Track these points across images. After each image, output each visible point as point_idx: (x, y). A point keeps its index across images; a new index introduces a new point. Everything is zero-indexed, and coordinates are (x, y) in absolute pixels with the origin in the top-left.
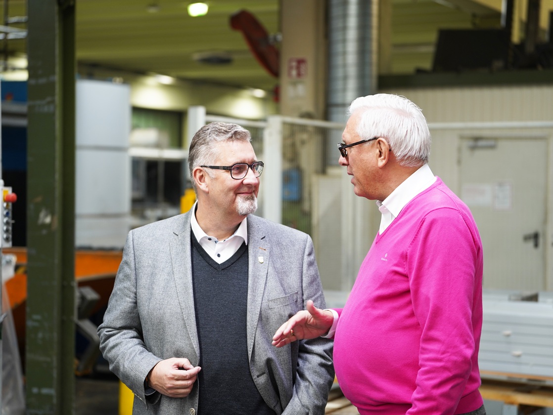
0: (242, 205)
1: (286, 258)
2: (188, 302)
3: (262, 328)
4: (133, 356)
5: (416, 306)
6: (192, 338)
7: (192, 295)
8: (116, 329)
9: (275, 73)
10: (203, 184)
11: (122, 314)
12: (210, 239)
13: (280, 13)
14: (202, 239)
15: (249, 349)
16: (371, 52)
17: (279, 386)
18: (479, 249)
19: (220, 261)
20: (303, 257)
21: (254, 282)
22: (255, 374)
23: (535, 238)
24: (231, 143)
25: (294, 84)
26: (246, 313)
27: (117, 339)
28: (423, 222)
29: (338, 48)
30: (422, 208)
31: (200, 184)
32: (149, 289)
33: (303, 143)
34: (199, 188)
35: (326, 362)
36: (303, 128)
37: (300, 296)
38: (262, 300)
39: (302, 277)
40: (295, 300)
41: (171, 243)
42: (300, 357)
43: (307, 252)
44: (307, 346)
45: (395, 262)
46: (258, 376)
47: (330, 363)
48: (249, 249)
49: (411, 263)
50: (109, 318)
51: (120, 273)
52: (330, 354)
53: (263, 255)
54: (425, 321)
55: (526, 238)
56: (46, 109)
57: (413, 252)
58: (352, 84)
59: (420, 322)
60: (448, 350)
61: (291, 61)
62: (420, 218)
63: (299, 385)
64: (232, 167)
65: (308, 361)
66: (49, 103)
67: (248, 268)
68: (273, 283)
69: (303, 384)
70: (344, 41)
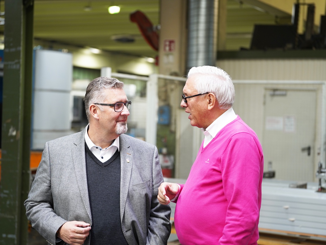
0: (120, 128)
1: (143, 160)
2: (84, 186)
3: (129, 202)
4: (48, 218)
5: (226, 190)
6: (87, 208)
7: (86, 182)
8: (37, 202)
9: (156, 48)
10: (96, 115)
11: (41, 193)
12: (97, 148)
13: (160, 13)
14: (92, 148)
15: (121, 215)
16: (213, 37)
17: (139, 237)
18: (262, 157)
19: (103, 161)
20: (153, 159)
21: (124, 174)
22: (124, 230)
23: (308, 150)
24: (113, 90)
25: (167, 55)
26: (120, 193)
27: (37, 208)
28: (230, 140)
29: (194, 34)
30: (230, 132)
31: (94, 115)
32: (59, 178)
33: (172, 90)
34: (93, 117)
35: (166, 222)
36: (172, 81)
37: (152, 182)
38: (129, 185)
39: (152, 171)
40: (148, 185)
41: (72, 150)
42: (151, 220)
43: (155, 156)
44: (155, 213)
45: (214, 163)
46: (126, 232)
47: (169, 223)
48: (121, 154)
49: (223, 165)
50: (33, 196)
51: (40, 167)
52: (168, 218)
53: (129, 157)
54: (231, 198)
55: (303, 150)
56: (14, 67)
57: (224, 158)
58: (201, 56)
59: (227, 199)
60: (243, 215)
61: (165, 41)
62: (228, 138)
63: (151, 237)
64: (115, 104)
65: (156, 222)
66: (16, 63)
67: (120, 165)
68: (136, 175)
69: (153, 236)
70: (197, 30)
